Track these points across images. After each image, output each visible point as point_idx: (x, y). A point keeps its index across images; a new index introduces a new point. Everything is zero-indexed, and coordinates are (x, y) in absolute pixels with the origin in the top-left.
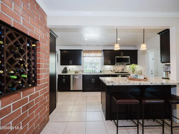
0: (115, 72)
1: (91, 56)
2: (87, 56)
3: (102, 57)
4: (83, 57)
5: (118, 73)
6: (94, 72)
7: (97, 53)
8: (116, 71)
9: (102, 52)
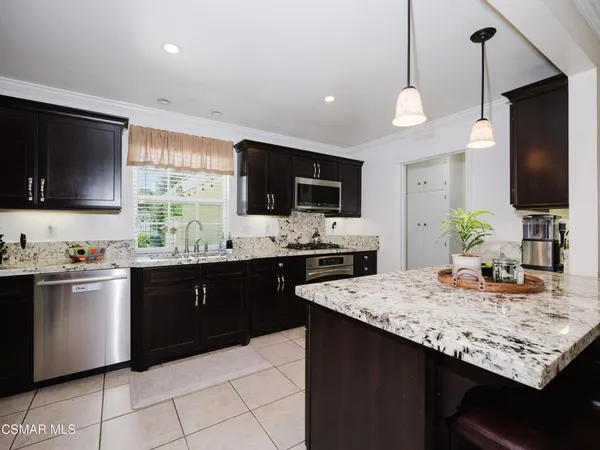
0: (290, 246)
1: (177, 164)
2: (156, 162)
3: (232, 173)
4: (131, 163)
5: (299, 247)
6: (197, 248)
7: (209, 153)
8: (291, 239)
9: (235, 154)
